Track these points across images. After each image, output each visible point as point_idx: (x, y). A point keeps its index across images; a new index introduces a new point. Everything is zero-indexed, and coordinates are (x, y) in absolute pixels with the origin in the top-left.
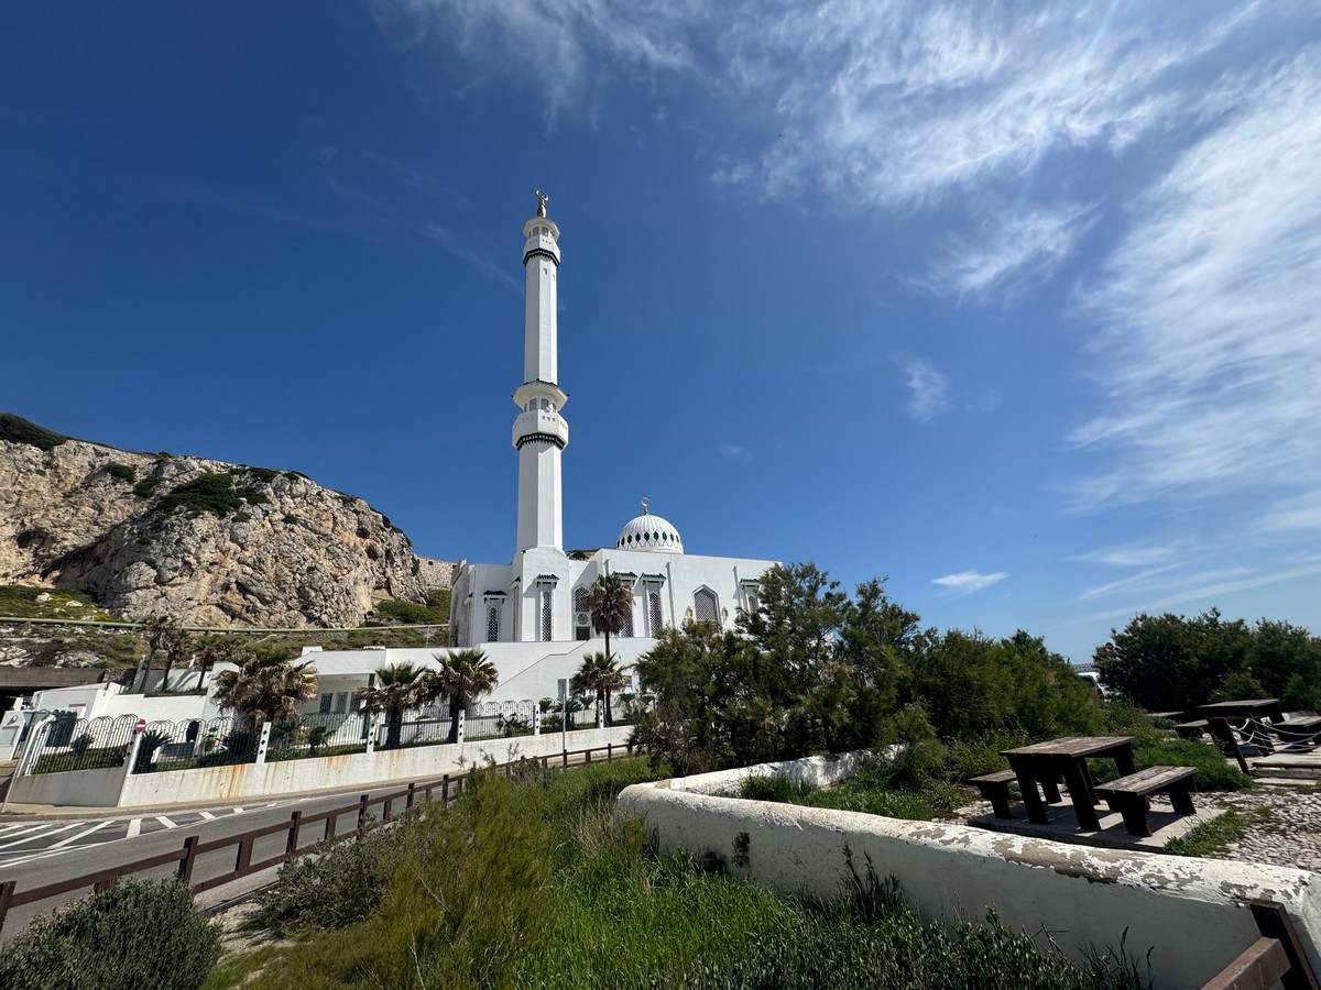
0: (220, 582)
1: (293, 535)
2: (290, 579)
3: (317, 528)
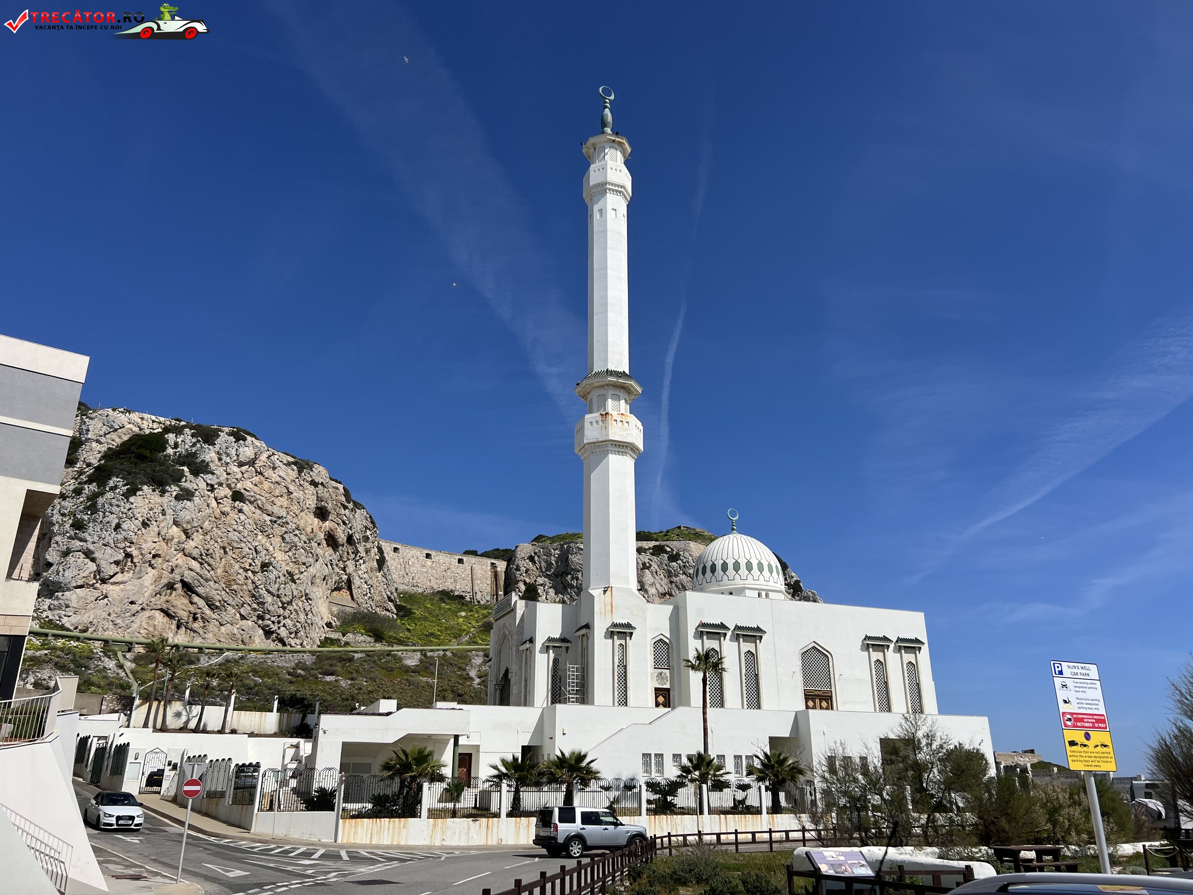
0: (164, 581)
1: (243, 517)
2: (241, 578)
3: (269, 507)
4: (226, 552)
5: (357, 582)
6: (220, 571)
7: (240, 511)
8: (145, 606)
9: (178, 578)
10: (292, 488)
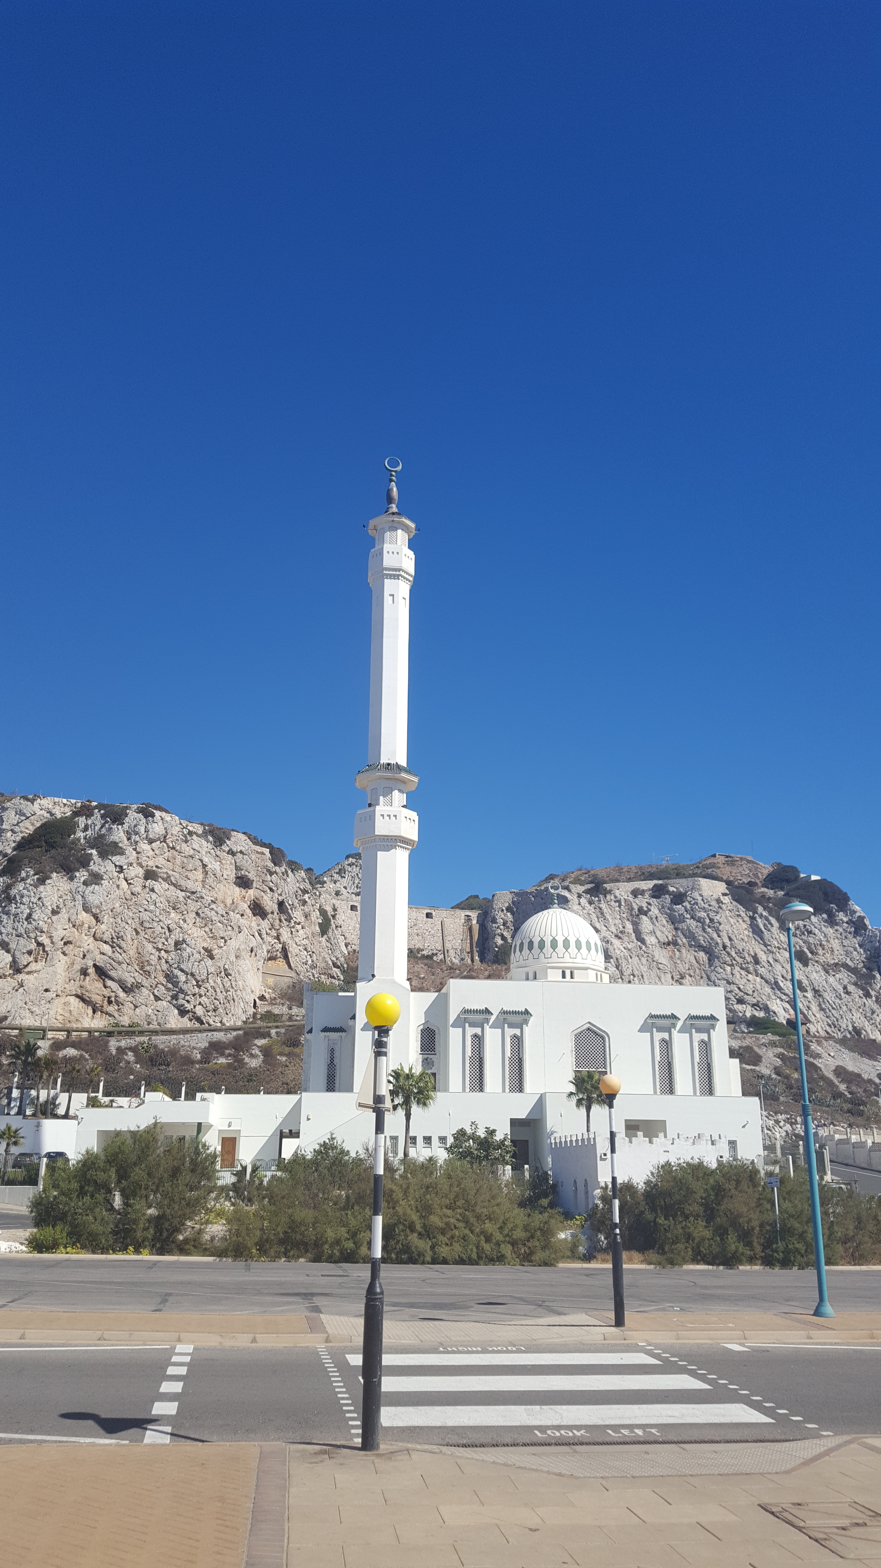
0: (77, 967)
1: (154, 896)
2: (154, 959)
3: (182, 883)
4: (137, 933)
5: (293, 950)
6: (132, 952)
7: (152, 890)
8: (59, 993)
9: (90, 963)
10: (206, 860)
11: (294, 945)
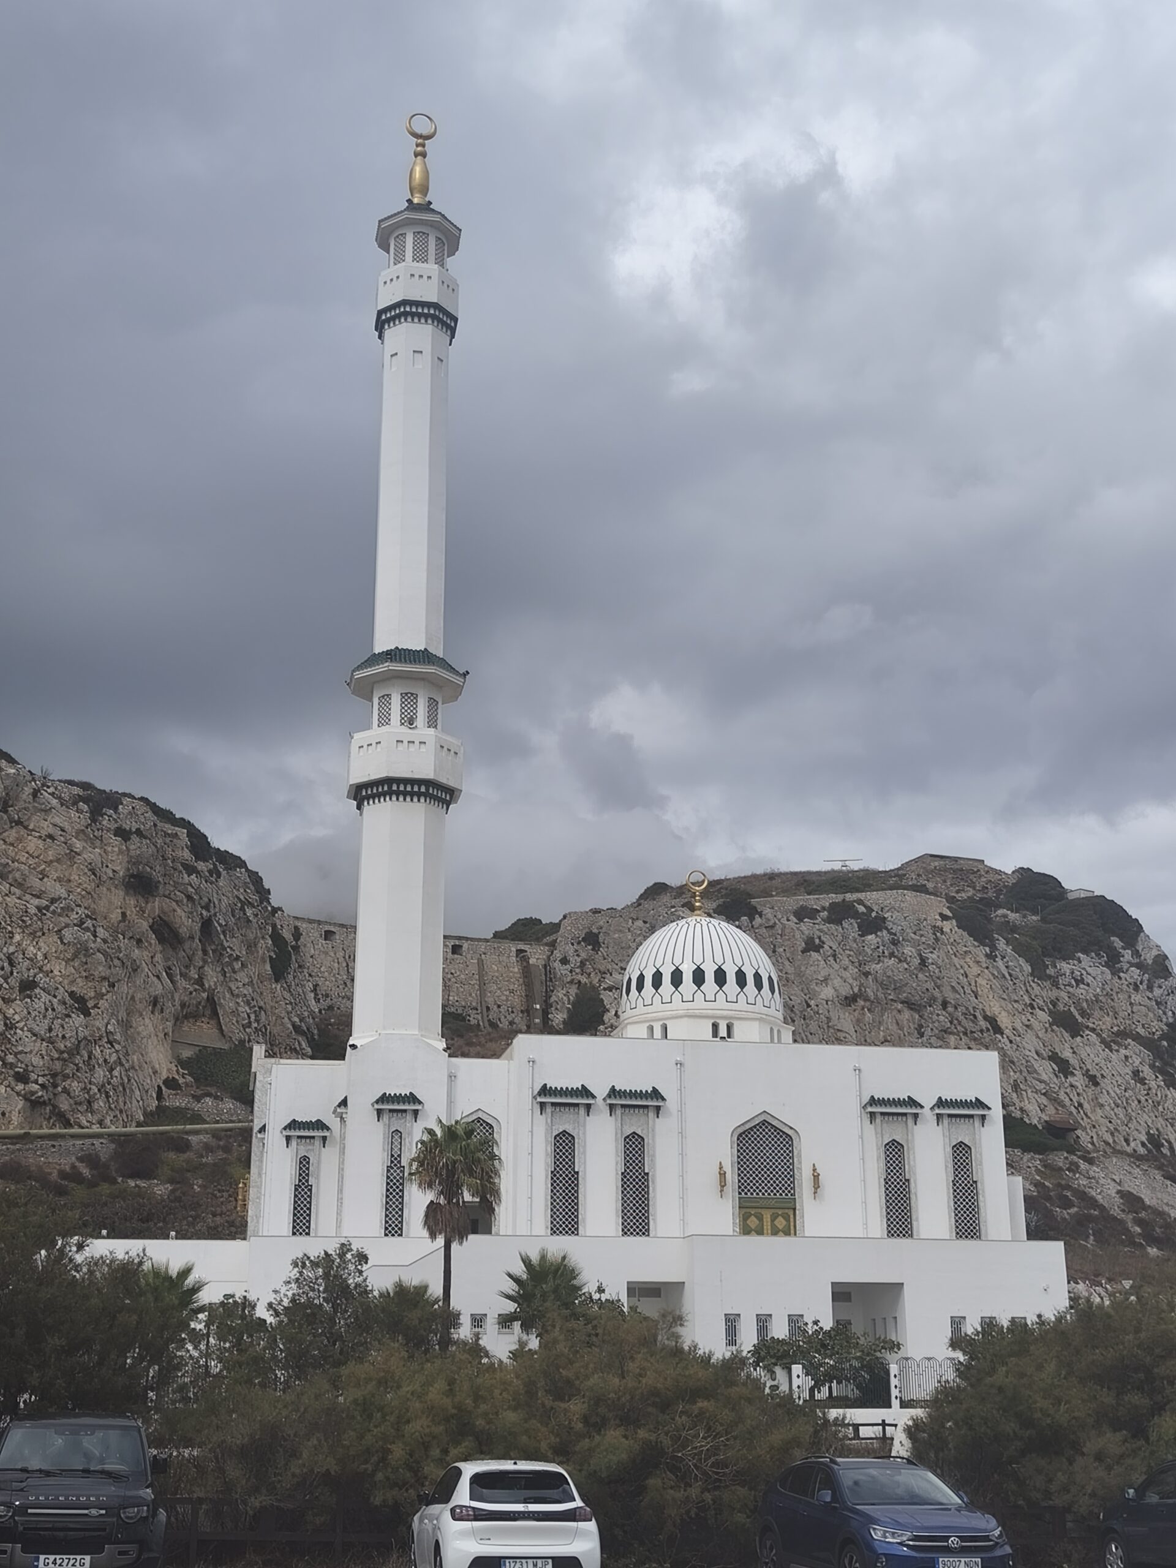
3: (36, 882)
5: (227, 1003)
10: (78, 845)
11: (228, 995)
